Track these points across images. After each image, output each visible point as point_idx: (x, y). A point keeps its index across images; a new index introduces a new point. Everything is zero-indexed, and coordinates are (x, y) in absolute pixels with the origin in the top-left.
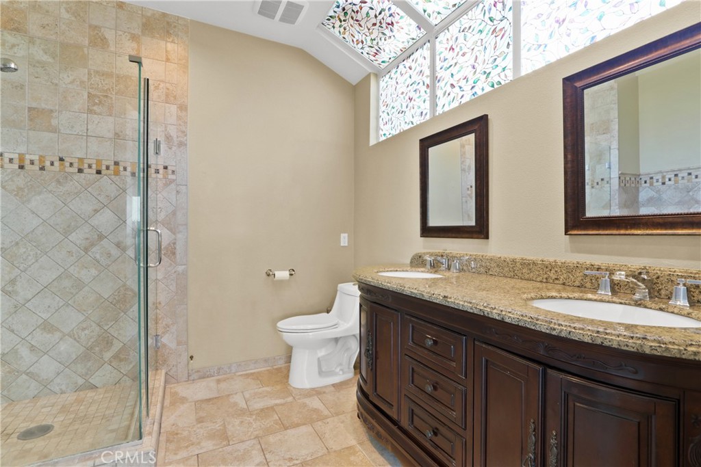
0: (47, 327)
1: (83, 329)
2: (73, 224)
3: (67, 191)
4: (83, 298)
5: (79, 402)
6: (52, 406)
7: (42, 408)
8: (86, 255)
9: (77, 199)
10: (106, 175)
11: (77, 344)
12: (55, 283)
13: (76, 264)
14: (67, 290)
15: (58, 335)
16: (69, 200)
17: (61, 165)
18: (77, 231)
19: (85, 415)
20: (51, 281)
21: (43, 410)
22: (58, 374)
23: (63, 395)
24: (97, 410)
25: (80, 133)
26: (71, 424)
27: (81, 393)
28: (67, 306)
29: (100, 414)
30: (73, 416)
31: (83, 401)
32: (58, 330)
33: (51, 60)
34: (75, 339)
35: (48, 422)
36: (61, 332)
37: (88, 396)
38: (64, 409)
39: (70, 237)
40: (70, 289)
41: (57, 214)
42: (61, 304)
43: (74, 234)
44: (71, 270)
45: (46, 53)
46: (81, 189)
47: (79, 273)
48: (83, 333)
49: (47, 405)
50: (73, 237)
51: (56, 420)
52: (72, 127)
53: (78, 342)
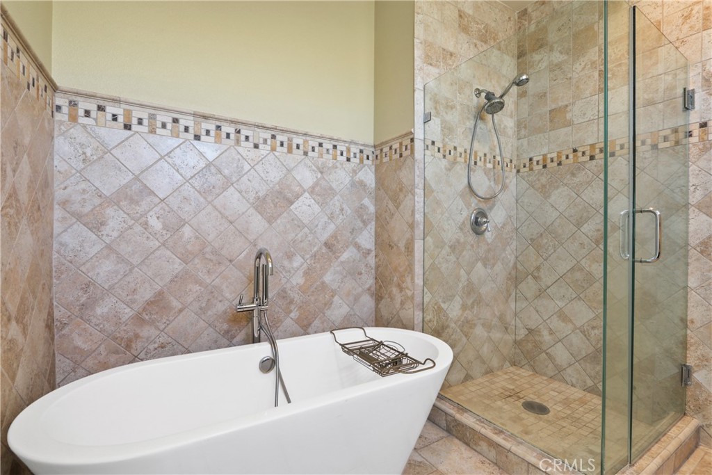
0: (562, 316)
1: (593, 328)
2: (585, 214)
3: (580, 181)
4: (594, 293)
5: (583, 402)
6: (560, 393)
7: (552, 390)
8: (598, 248)
9: (589, 188)
10: (620, 156)
11: (587, 341)
12: (569, 273)
13: (588, 257)
14: (579, 283)
15: (570, 326)
16: (581, 191)
17: (574, 156)
18: (589, 222)
19: (579, 419)
20: (565, 271)
21: (552, 393)
22: (570, 365)
23: (572, 388)
24: (593, 420)
25: (592, 118)
26: (563, 418)
27: (589, 395)
28: (579, 299)
29: (592, 426)
30: (569, 412)
31: (586, 404)
32: (571, 321)
33: (566, 57)
34: (585, 336)
35: (548, 405)
36: (573, 324)
37: (593, 401)
38: (566, 402)
39: (582, 229)
40: (581, 283)
41: (571, 207)
42: (574, 296)
43: (585, 225)
44: (583, 262)
45: (562, 53)
46: (592, 177)
47: (590, 266)
48: (593, 332)
49: (557, 390)
50: (585, 228)
51: (554, 407)
52: (585, 114)
53: (588, 340)
